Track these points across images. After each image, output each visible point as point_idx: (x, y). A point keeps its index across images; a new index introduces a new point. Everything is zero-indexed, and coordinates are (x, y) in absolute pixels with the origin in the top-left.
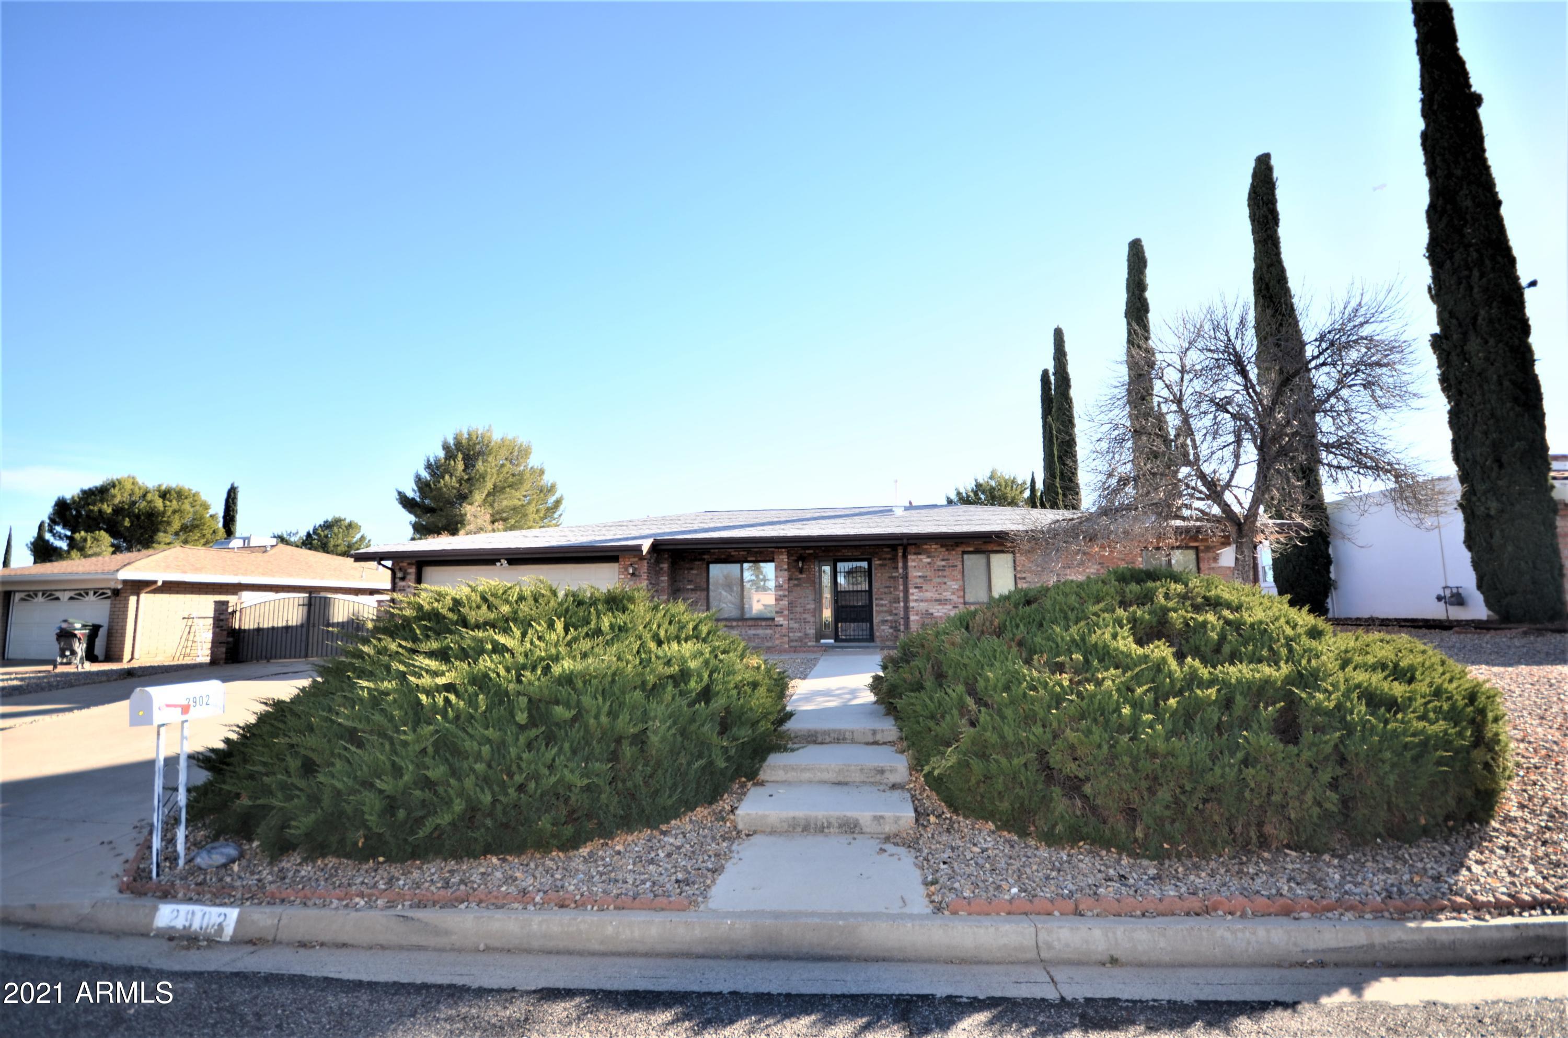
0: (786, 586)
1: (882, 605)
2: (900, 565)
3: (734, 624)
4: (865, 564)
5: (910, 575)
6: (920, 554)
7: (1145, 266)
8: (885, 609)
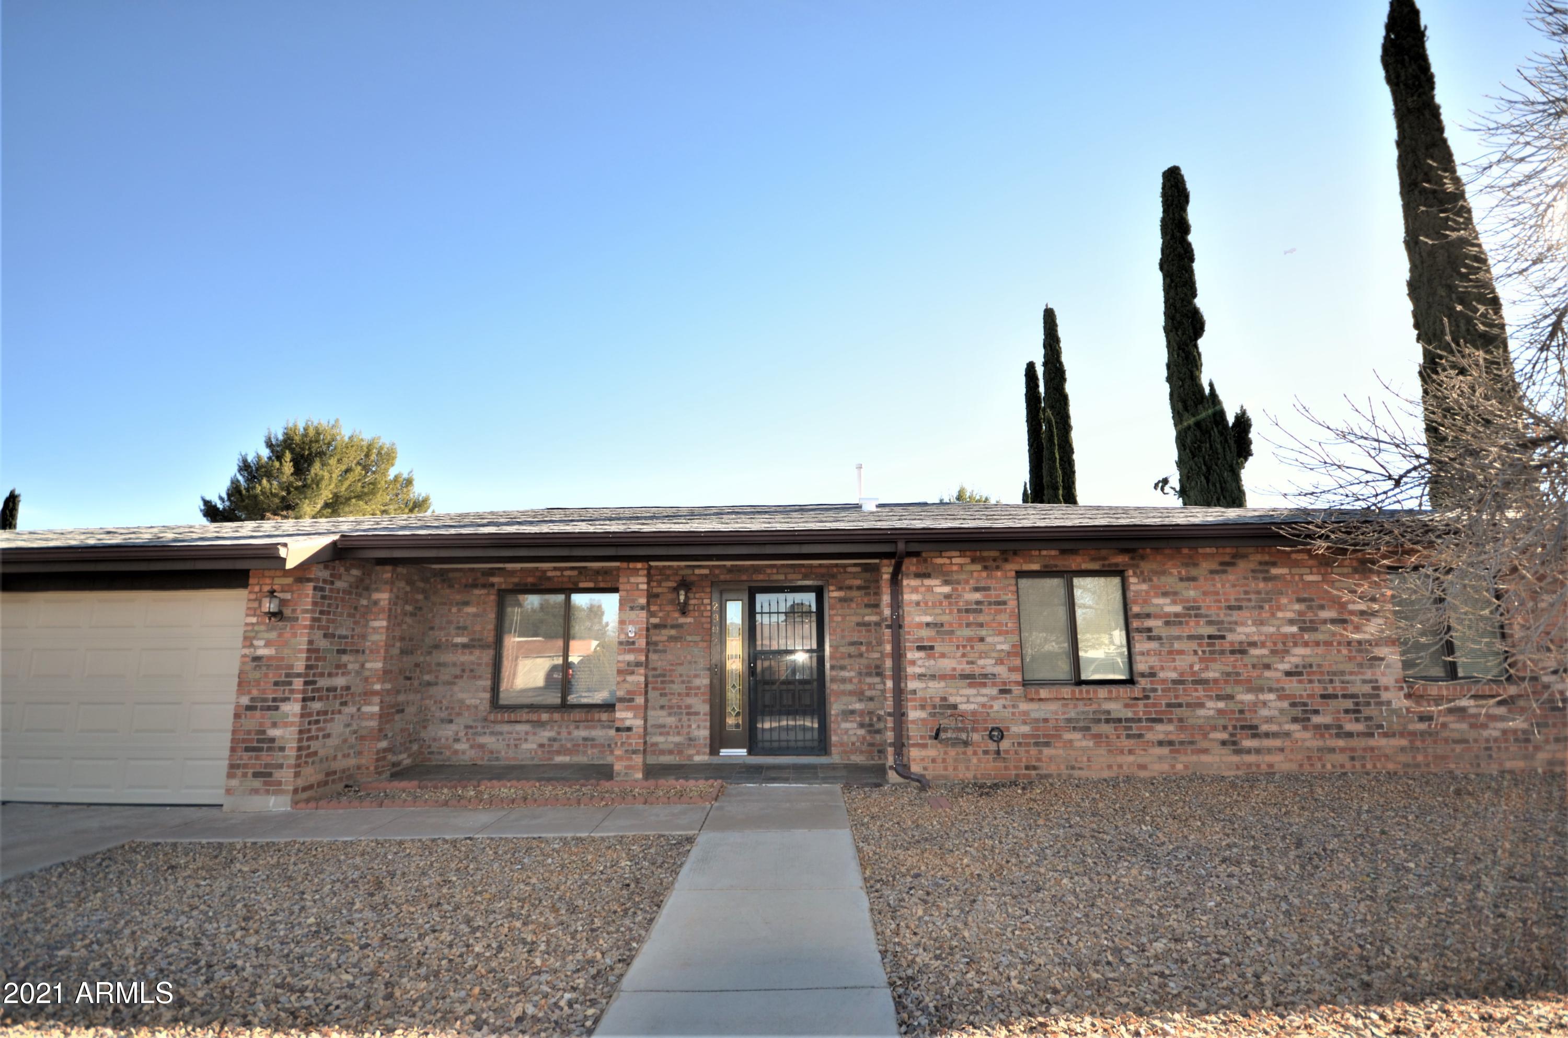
0: (642, 643)
1: (844, 681)
2: (886, 598)
3: (545, 717)
4: (809, 599)
5: (907, 620)
6: (927, 576)
7: (1187, 202)
8: (849, 687)
